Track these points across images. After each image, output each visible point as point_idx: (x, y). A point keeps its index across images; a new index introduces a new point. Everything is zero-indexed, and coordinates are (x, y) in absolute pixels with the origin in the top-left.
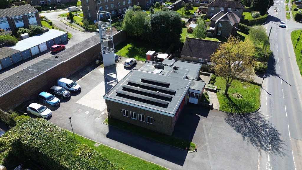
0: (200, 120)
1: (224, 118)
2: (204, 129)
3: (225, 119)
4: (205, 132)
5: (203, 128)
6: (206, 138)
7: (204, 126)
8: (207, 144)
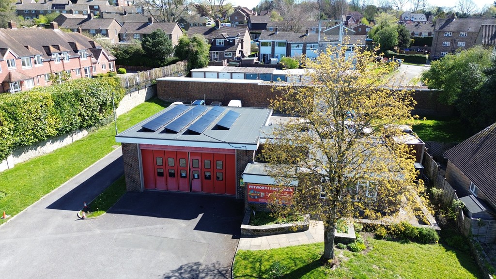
0: (182, 220)
1: (201, 261)
2: (149, 227)
3: (198, 264)
4: (138, 228)
5: (152, 224)
6: (118, 230)
7: (158, 226)
8: (98, 231)
